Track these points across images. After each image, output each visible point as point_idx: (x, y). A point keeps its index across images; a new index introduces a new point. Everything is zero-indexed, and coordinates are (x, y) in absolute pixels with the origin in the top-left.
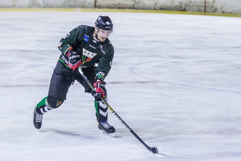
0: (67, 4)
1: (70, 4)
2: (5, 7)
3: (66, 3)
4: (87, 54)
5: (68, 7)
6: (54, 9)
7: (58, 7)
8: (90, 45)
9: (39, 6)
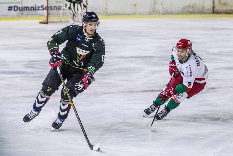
0: (185, 11)
1: (188, 10)
2: (126, 15)
3: (185, 9)
4: (80, 52)
5: (187, 14)
6: (173, 16)
7: (177, 14)
8: (83, 44)
9: (159, 13)
